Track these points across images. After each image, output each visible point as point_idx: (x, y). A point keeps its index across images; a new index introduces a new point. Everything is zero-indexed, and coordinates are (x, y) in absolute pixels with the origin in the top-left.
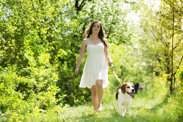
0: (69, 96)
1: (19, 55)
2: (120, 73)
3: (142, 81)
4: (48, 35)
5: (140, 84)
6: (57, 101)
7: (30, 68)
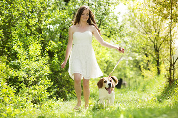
0: (61, 90)
1: (7, 47)
2: (105, 68)
3: (125, 77)
4: (36, 26)
5: (123, 80)
6: (49, 95)
7: (19, 61)
